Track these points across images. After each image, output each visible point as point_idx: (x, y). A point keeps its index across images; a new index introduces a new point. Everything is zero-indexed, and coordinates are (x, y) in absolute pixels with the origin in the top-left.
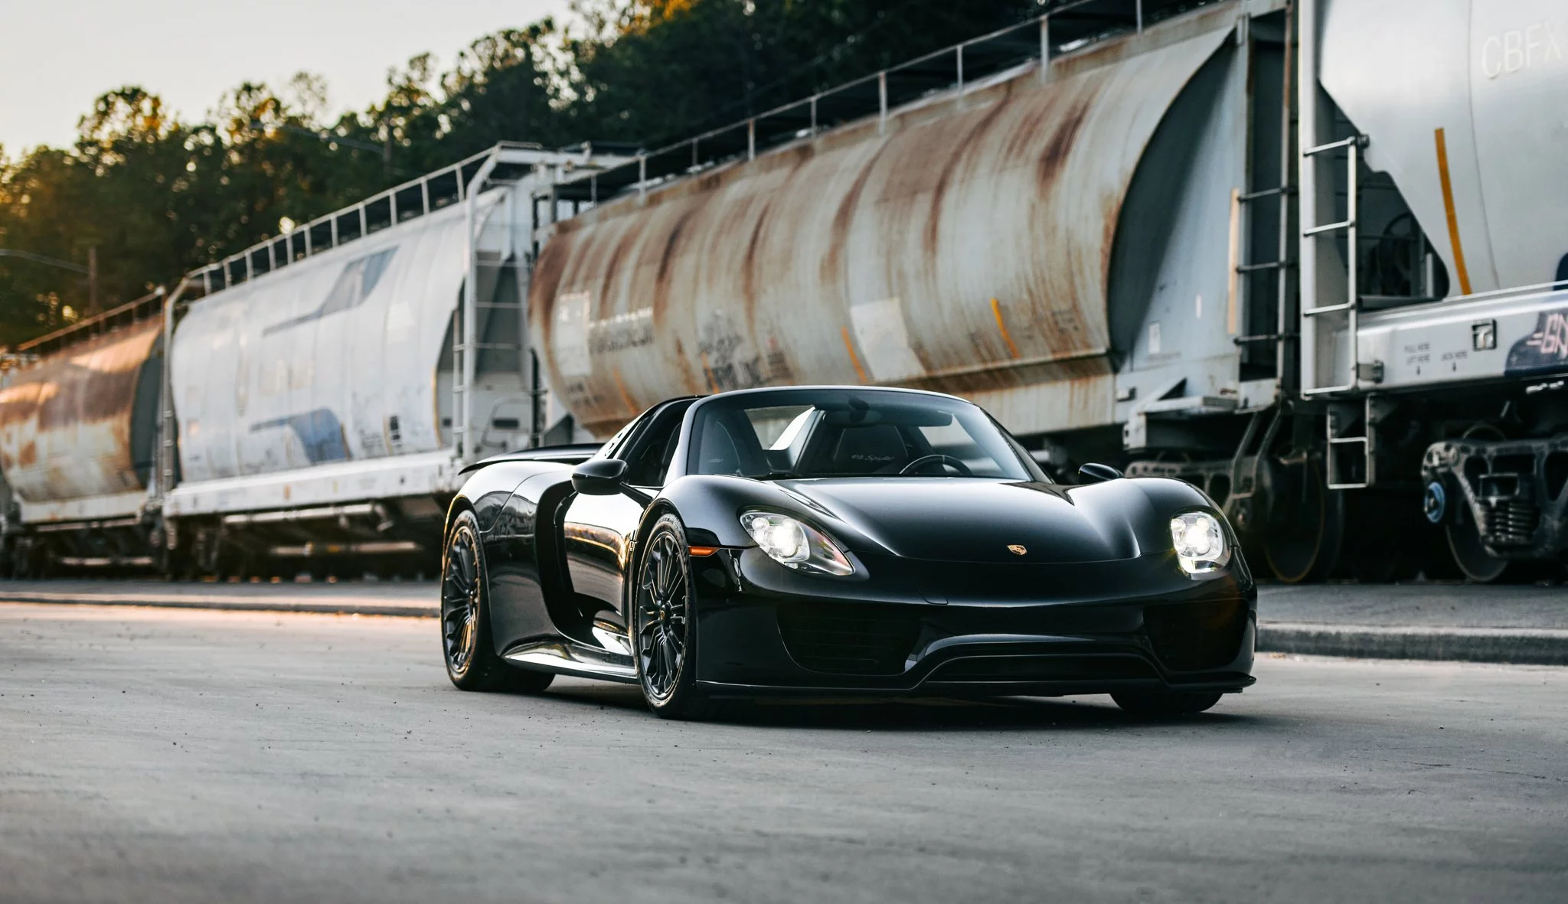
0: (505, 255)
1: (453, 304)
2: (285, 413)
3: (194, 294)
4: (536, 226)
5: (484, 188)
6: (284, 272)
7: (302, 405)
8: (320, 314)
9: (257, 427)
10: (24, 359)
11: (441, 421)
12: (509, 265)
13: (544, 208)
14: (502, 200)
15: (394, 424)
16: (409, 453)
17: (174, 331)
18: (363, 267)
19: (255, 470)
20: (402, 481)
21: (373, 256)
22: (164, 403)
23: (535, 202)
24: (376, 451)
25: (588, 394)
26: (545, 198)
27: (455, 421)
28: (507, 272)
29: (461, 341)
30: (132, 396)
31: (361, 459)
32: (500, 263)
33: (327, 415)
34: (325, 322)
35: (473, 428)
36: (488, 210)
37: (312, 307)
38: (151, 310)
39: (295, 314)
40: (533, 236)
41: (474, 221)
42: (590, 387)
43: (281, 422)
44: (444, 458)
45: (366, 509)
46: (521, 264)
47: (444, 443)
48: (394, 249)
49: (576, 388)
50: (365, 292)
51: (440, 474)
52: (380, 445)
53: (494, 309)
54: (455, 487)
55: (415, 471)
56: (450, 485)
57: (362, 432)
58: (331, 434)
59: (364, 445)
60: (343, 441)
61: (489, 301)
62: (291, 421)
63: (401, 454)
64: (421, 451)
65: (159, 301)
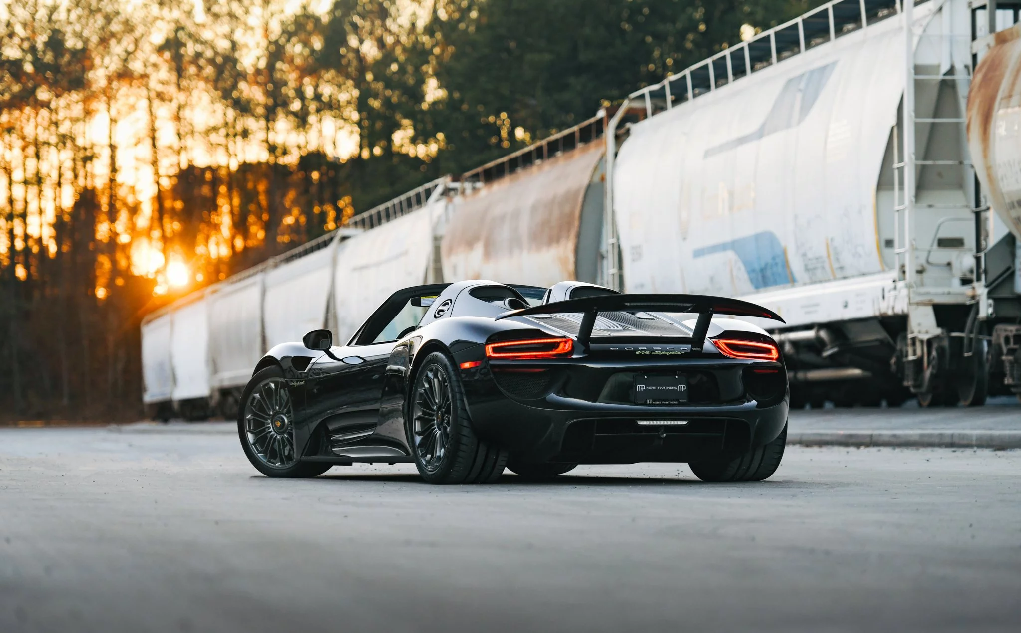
0: (945, 68)
1: (893, 121)
2: (728, 238)
3: (635, 116)
4: (974, 38)
5: (918, 2)
6: (724, 90)
7: (746, 230)
8: (760, 133)
9: (699, 254)
10: (468, 186)
11: (883, 243)
12: (948, 77)
13: (982, 16)
14: (939, 11)
16: (853, 276)
17: (616, 154)
18: (802, 86)
20: (846, 306)
21: (812, 72)
22: (607, 230)
23: (974, 12)
24: (819, 274)
26: (983, 7)
27: (896, 243)
28: (947, 86)
29: (901, 159)
30: (576, 223)
31: (805, 284)
32: (940, 77)
33: (767, 239)
34: (767, 141)
35: (914, 249)
36: (924, 23)
37: (753, 126)
38: (592, 133)
39: (736, 134)
40: (971, 48)
41: (910, 33)
43: (723, 247)
44: (885, 280)
45: (810, 334)
46: (960, 76)
47: (886, 265)
48: (834, 63)
49: (1015, 204)
50: (805, 109)
51: (884, 297)
52: (823, 268)
53: (933, 124)
54: (898, 310)
55: (858, 295)
56: (893, 308)
57: (804, 255)
58: (774, 258)
59: (807, 269)
60: (786, 264)
61: (928, 117)
62: (733, 245)
63: (845, 278)
64: (864, 274)
65: (600, 124)
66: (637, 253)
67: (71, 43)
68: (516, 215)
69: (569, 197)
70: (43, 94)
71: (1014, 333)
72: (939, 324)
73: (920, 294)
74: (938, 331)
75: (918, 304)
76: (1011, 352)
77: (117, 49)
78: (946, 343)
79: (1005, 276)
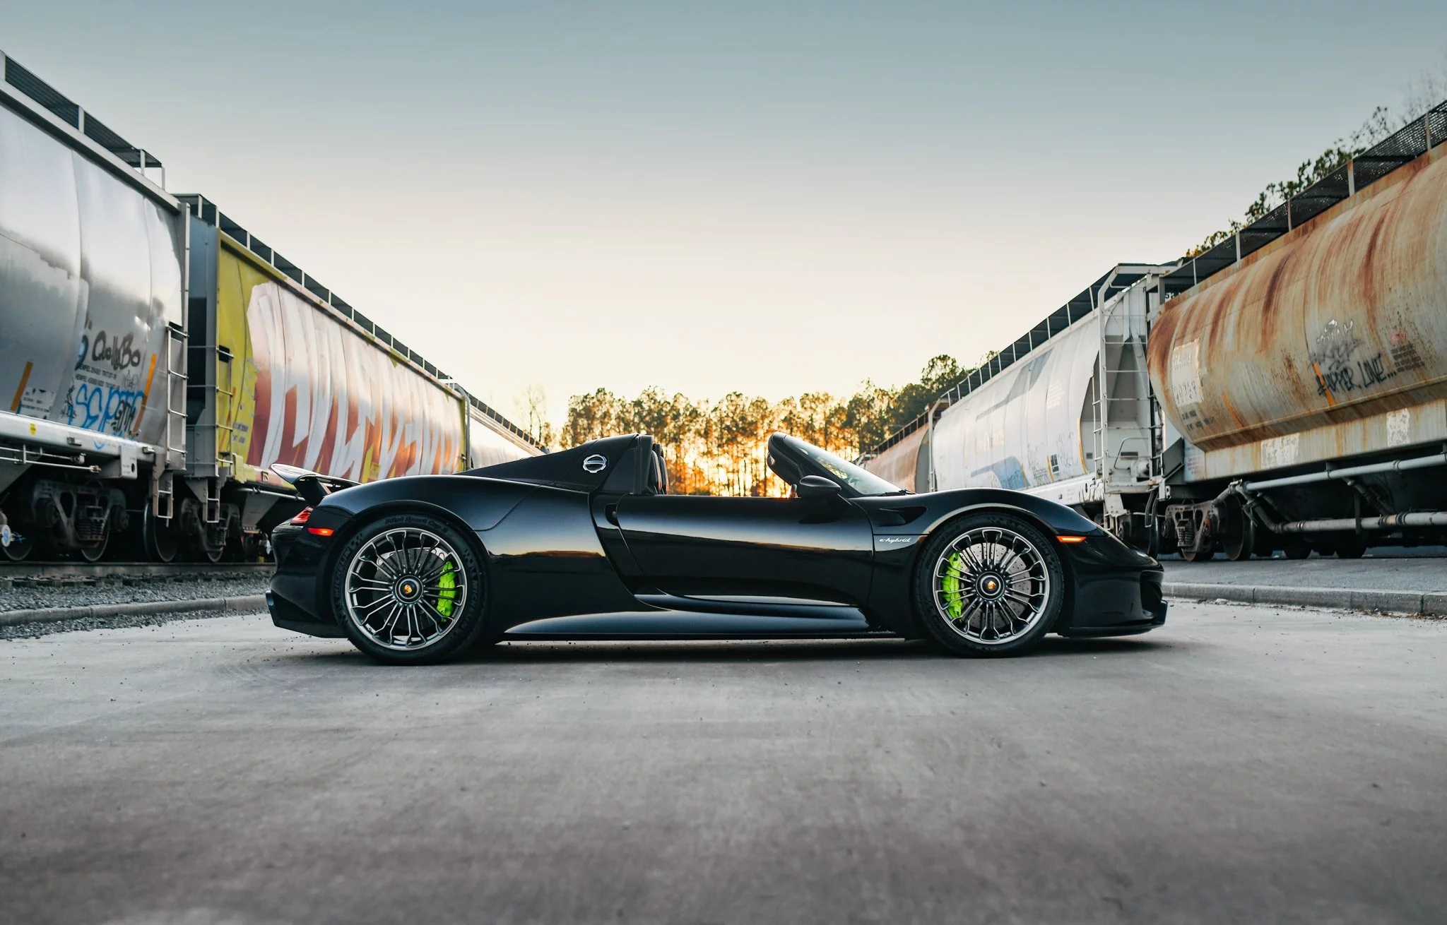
0: (1126, 337)
1: (1091, 374)
2: (989, 463)
3: (943, 407)
4: (1148, 311)
5: (1107, 297)
7: (999, 458)
8: (1007, 401)
11: (1086, 456)
12: (1127, 343)
13: (1153, 297)
14: (1122, 299)
15: (1054, 461)
16: (1065, 479)
17: (933, 429)
18: (1032, 369)
20: (1061, 498)
21: (1037, 359)
22: (930, 468)
23: (1147, 294)
24: (1043, 479)
25: (1200, 418)
27: (1095, 454)
28: (1128, 348)
29: (1098, 398)
30: (915, 465)
31: (1034, 486)
32: (1123, 343)
33: (1013, 461)
34: (1010, 405)
35: (1108, 456)
36: (1112, 310)
37: (1003, 398)
38: (923, 421)
39: (993, 404)
40: (1146, 318)
41: (1103, 316)
42: (1201, 411)
43: (987, 469)
44: (1088, 479)
46: (1137, 341)
47: (1087, 470)
48: (1051, 352)
49: (1189, 415)
50: (1033, 381)
51: (1087, 491)
52: (1046, 475)
53: (1118, 373)
54: (1097, 497)
55: (1069, 490)
56: (1093, 497)
57: (1034, 468)
58: (1016, 472)
59: (1036, 477)
60: (1023, 475)
61: (1116, 370)
62: (992, 467)
63: (1060, 481)
64: (1072, 477)
65: (927, 414)
66: (943, 478)
67: (750, 419)
69: (913, 451)
70: (739, 439)
71: (1184, 510)
72: (1125, 507)
73: (1112, 487)
74: (1125, 511)
75: (1110, 493)
76: (1181, 524)
77: (767, 421)
78: (1129, 520)
79: (1177, 470)
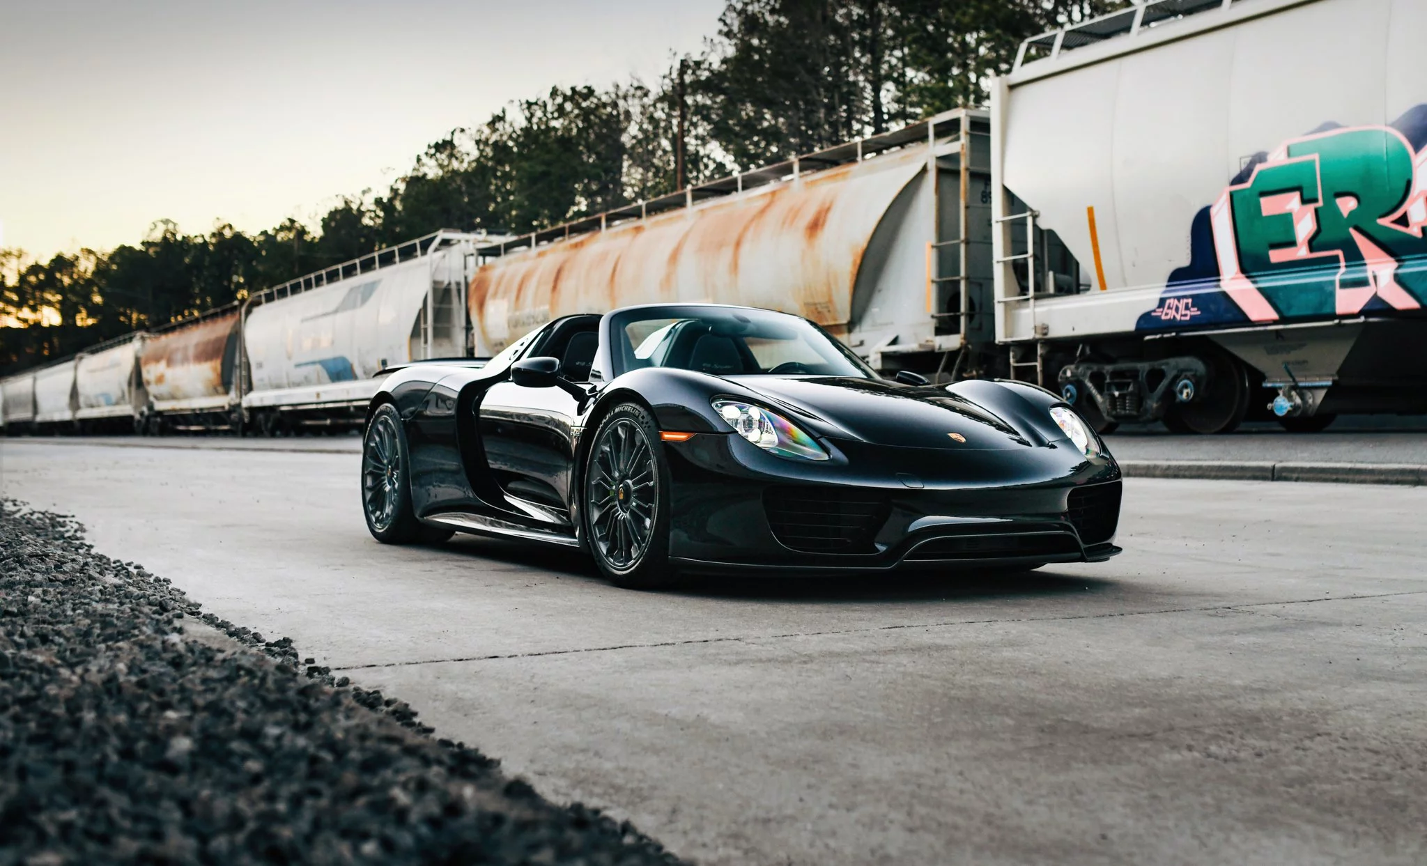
0: (447, 282)
1: (420, 305)
2: (316, 359)
3: (255, 304)
4: (466, 268)
5: (436, 250)
6: (311, 293)
7: (328, 355)
8: (336, 312)
9: (298, 365)
10: (153, 336)
12: (448, 287)
13: (471, 259)
14: (444, 256)
15: (384, 363)
17: (247, 319)
18: (360, 290)
19: (298, 385)
21: (366, 284)
22: (240, 355)
23: (465, 257)
26: (472, 255)
28: (447, 291)
30: (222, 351)
31: (363, 379)
32: (445, 285)
33: (343, 360)
34: (339, 316)
36: (437, 261)
37: (331, 309)
39: (320, 312)
41: (431, 266)
43: (314, 363)
46: (453, 286)
48: (380, 280)
50: (363, 303)
57: (363, 366)
58: (344, 368)
59: (365, 373)
60: (353, 371)
61: (439, 305)
62: (323, 363)
65: (236, 308)
66: (260, 365)
68: (186, 348)
69: (218, 339)
